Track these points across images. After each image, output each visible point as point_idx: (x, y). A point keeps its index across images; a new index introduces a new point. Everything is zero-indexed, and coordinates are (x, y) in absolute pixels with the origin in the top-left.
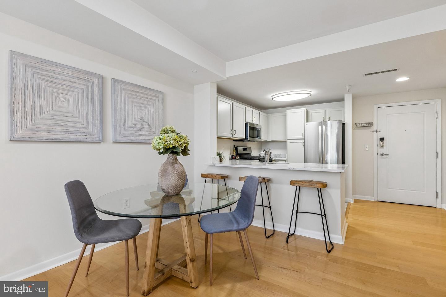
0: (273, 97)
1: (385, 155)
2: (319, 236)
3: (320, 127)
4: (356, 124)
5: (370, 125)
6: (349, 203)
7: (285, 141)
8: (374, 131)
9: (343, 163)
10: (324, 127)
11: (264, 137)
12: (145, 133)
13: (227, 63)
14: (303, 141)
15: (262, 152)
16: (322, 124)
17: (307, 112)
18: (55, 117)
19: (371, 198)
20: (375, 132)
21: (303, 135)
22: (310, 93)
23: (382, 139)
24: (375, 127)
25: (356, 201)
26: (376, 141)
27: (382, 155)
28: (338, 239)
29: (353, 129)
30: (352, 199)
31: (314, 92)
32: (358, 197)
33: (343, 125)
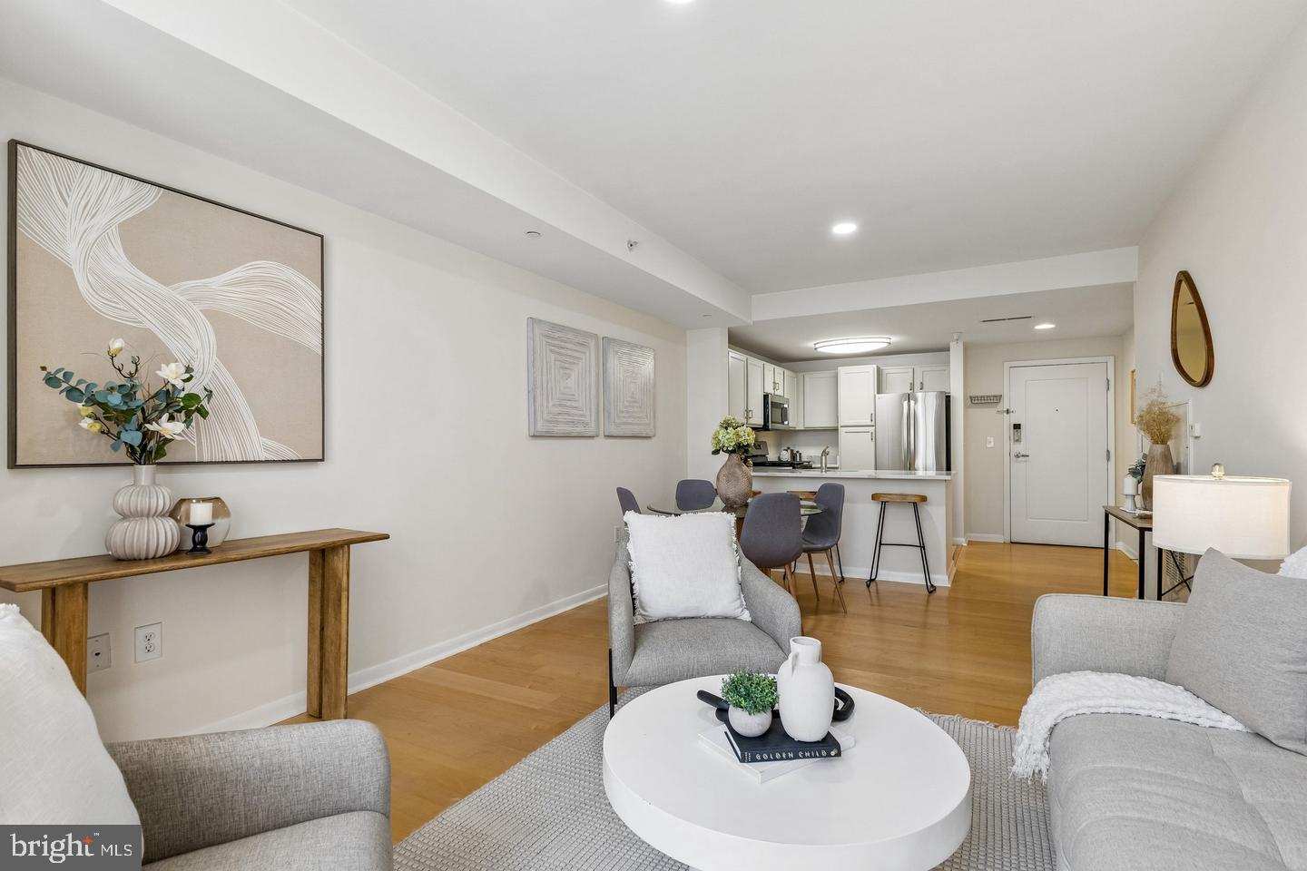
0: (817, 346)
1: (1023, 456)
2: (917, 578)
3: (906, 403)
4: (971, 397)
5: (995, 400)
6: (959, 546)
7: (835, 430)
8: (1004, 411)
9: (948, 468)
10: (912, 402)
11: (793, 422)
12: (636, 421)
13: (753, 296)
14: (872, 429)
15: (784, 452)
16: (909, 397)
17: (879, 372)
18: (564, 402)
19: (999, 538)
20: (1005, 414)
21: (873, 417)
22: (888, 341)
23: (1017, 427)
24: (1005, 405)
25: (970, 543)
26: (1008, 431)
27: (1017, 456)
28: (942, 580)
29: (966, 407)
30: (963, 540)
31: (895, 339)
32: (976, 537)
33: (948, 398)
